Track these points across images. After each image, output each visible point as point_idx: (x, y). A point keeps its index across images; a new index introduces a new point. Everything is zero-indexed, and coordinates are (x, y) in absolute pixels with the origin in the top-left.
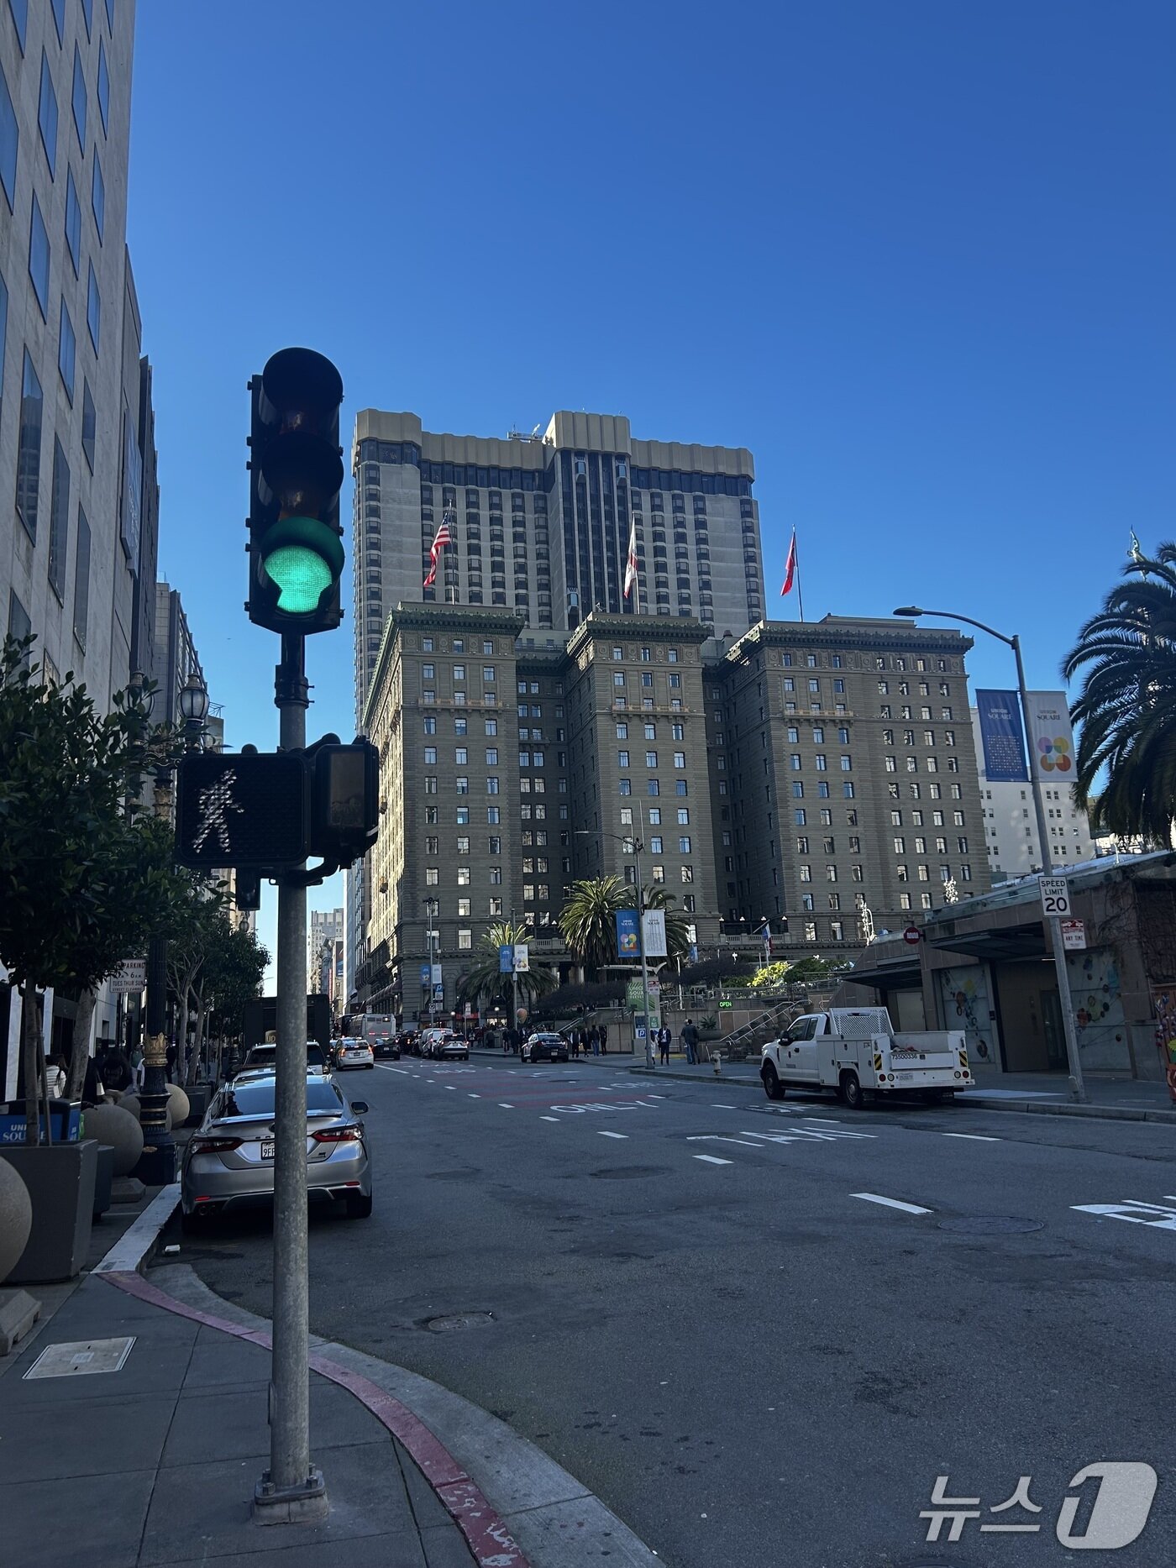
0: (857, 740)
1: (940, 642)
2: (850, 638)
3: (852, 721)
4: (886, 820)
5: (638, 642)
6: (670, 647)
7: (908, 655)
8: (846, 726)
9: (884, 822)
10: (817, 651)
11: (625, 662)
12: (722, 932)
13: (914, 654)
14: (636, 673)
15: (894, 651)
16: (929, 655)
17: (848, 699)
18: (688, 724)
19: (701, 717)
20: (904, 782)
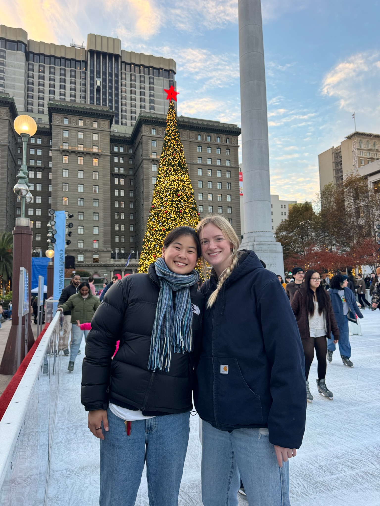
1: (227, 129)
5: (77, 116)
6: (94, 120)
7: (212, 134)
11: (69, 125)
12: (112, 258)
13: (215, 134)
14: (75, 131)
15: (206, 132)
16: (222, 135)
18: (101, 158)
19: (108, 155)
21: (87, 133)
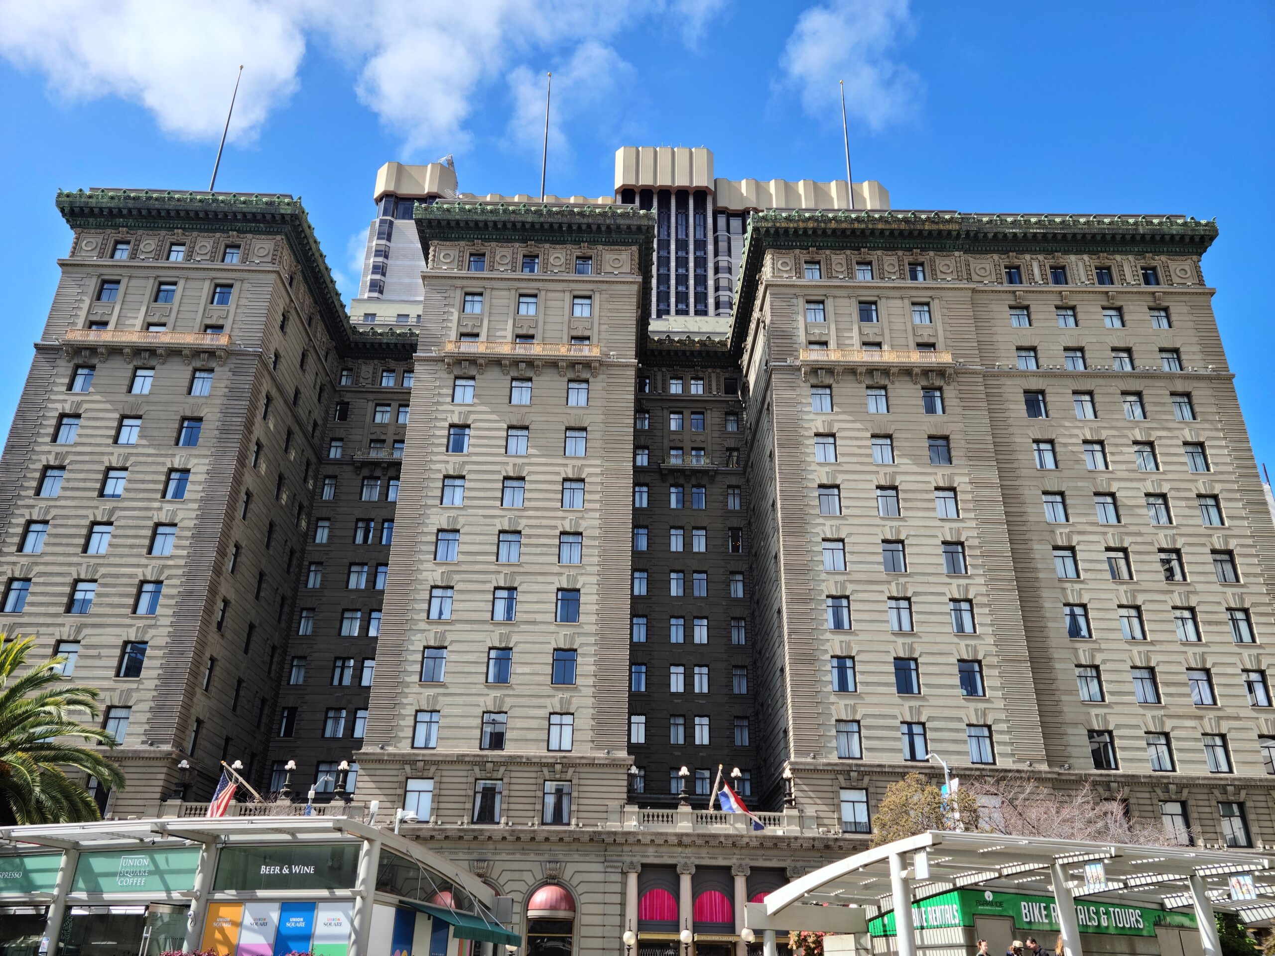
0: (965, 408)
2: (941, 227)
3: (949, 371)
4: (1039, 566)
5: (517, 245)
8: (938, 382)
9: (1035, 570)
10: (875, 256)
12: (631, 800)
13: (1086, 257)
14: (506, 293)
15: (1040, 252)
16: (1118, 257)
17: (941, 333)
18: (601, 377)
19: (627, 366)
20: (1077, 488)
21: (550, 295)
